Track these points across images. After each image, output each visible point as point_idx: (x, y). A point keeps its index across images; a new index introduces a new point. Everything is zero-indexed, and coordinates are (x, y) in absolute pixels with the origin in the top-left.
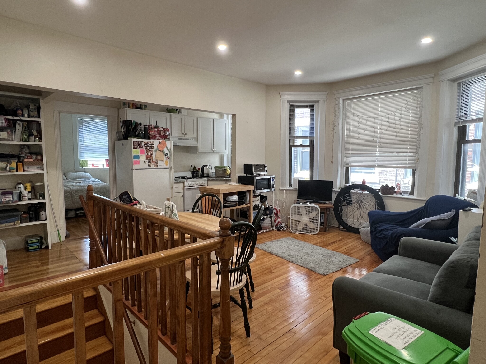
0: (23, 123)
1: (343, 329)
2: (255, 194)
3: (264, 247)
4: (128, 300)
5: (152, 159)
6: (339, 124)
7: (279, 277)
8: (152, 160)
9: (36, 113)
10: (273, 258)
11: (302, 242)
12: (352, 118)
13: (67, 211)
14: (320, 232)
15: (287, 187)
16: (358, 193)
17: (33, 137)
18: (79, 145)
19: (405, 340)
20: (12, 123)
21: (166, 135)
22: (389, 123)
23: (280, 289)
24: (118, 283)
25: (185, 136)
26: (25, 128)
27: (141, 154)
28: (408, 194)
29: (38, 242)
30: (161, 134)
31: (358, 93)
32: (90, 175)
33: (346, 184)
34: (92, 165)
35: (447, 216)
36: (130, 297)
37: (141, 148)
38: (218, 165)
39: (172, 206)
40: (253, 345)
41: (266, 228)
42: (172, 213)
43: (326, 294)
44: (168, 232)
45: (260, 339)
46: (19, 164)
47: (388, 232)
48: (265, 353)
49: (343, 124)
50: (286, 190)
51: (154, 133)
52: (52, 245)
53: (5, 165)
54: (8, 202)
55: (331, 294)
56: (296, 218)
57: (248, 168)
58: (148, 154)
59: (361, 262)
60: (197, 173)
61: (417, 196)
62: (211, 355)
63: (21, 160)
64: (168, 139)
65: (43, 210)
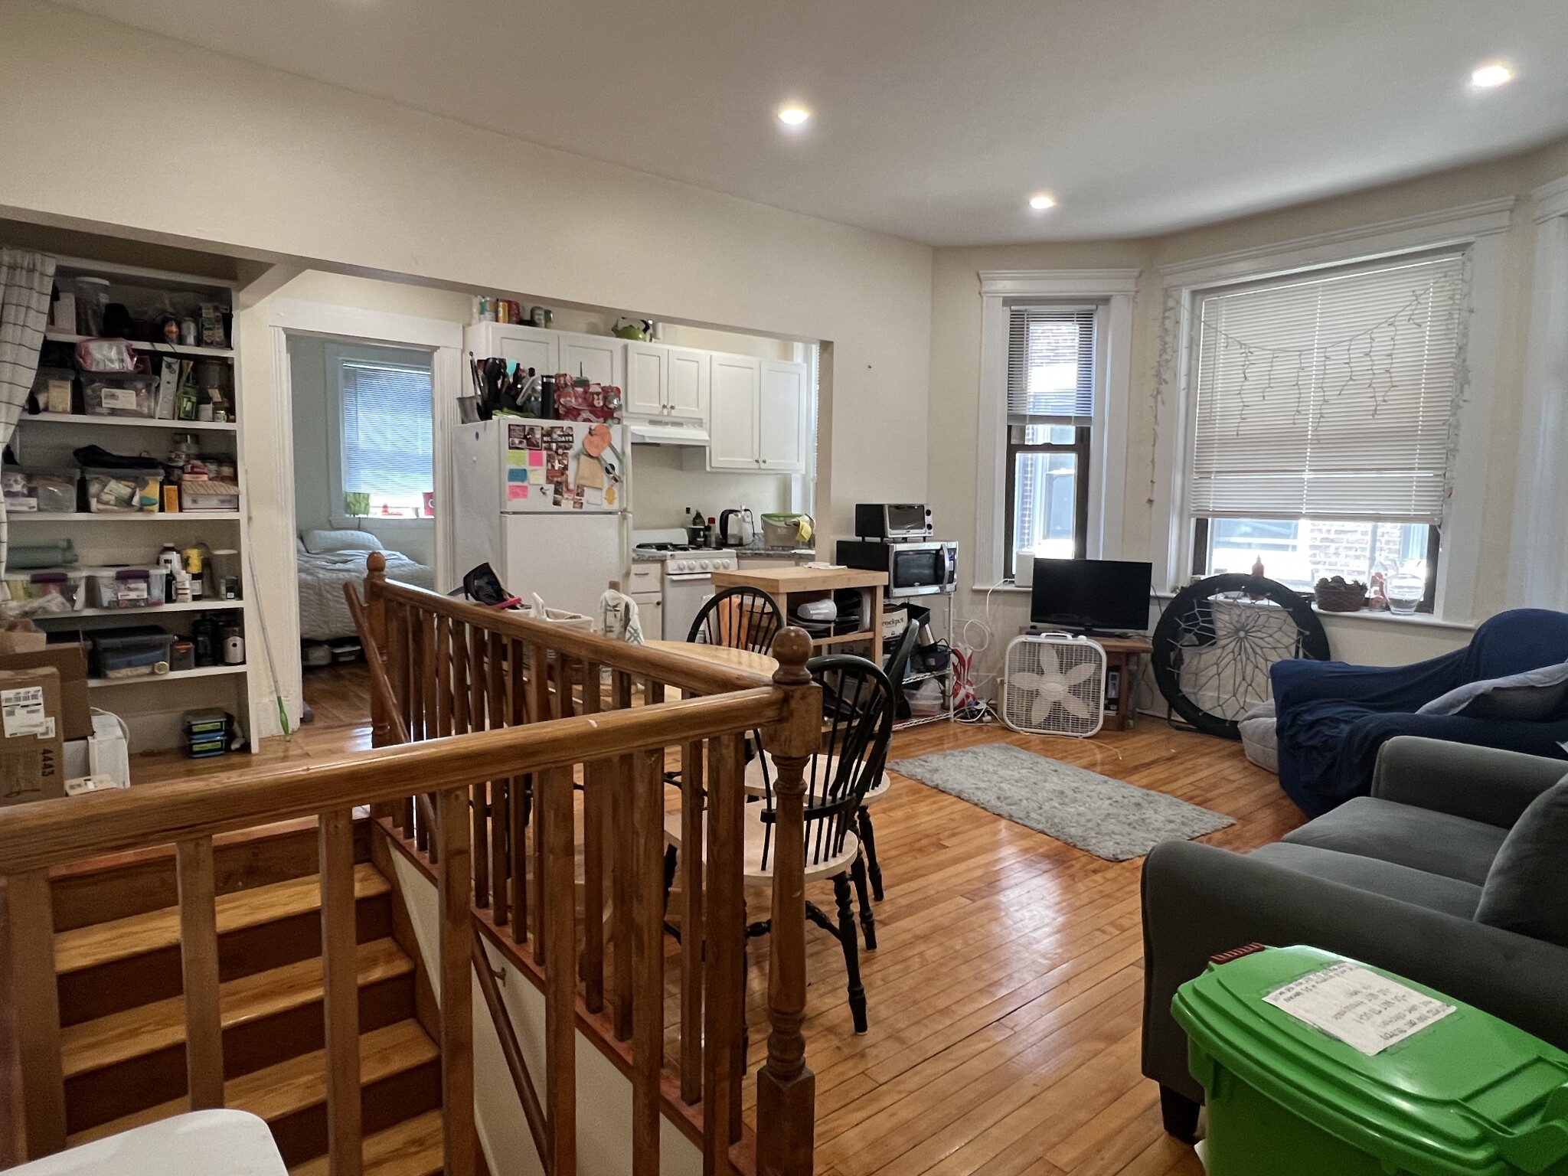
0: (181, 364)
1: (1176, 991)
2: (893, 602)
3: (919, 770)
4: (486, 905)
5: (567, 482)
6: (1175, 375)
7: (967, 860)
8: (567, 487)
9: (219, 334)
10: (946, 803)
11: (1042, 760)
12: (1221, 351)
13: (307, 644)
14: (1103, 732)
15: (999, 584)
16: (1238, 606)
17: (210, 407)
18: (344, 447)
19: (1390, 1028)
20: (149, 364)
21: (611, 406)
22: (1351, 367)
23: (968, 895)
24: (457, 797)
25: (673, 412)
26: (188, 377)
27: (532, 464)
28: (1414, 609)
29: (220, 730)
30: (596, 403)
31: (1244, 270)
32: (376, 539)
33: (1198, 576)
34: (382, 509)
35: (1551, 675)
36: (491, 899)
37: (534, 445)
38: (771, 508)
39: (627, 607)
40: (877, 1056)
41: (925, 711)
42: (625, 629)
43: (1120, 917)
44: (610, 688)
45: (901, 1041)
46: (169, 490)
47: (1337, 728)
48: (911, 1081)
49: (1189, 375)
50: (994, 592)
51: (573, 402)
52: (261, 740)
53: (129, 490)
54: (134, 603)
55: (1138, 918)
56: (1025, 681)
57: (870, 518)
58: (553, 466)
59: (1244, 826)
60: (707, 533)
61: (1445, 616)
62: (741, 1080)
63: (174, 478)
64: (616, 421)
65: (234, 631)
